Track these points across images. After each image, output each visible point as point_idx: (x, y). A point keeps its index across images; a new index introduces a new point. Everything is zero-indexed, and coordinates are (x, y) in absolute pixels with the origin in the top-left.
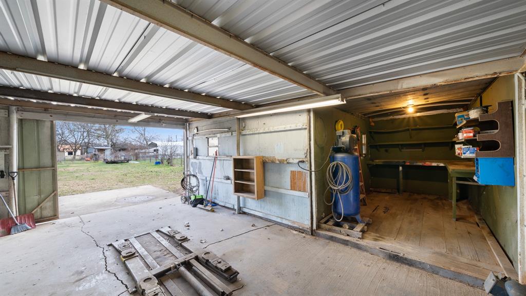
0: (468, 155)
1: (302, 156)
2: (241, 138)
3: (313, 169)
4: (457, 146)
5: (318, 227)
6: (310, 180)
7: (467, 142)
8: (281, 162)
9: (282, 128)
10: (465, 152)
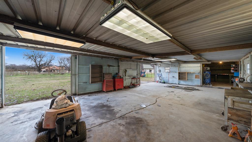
0: (233, 72)
1: (199, 72)
2: (179, 68)
3: (201, 74)
4: (231, 70)
5: (202, 85)
6: (201, 77)
7: (233, 70)
8: (193, 73)
9: (193, 66)
10: (232, 71)
